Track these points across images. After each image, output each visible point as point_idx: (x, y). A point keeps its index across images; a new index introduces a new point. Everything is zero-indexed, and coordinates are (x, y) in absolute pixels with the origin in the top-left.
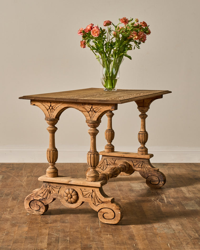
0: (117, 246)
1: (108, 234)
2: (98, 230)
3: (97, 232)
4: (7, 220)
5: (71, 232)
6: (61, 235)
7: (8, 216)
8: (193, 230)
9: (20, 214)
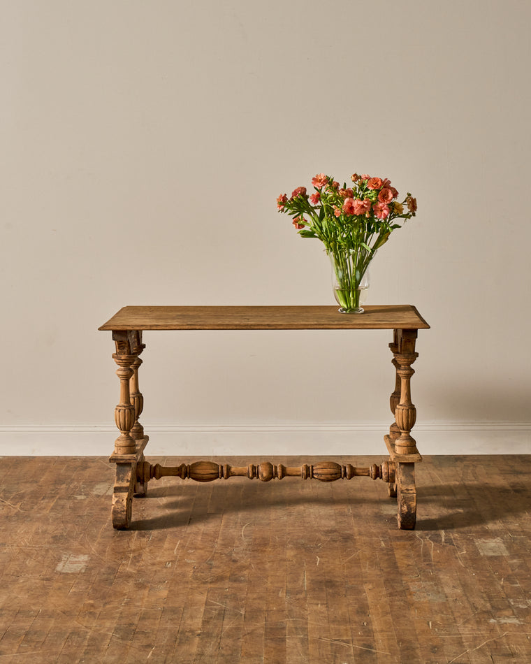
0: (332, 626)
1: (318, 604)
2: (301, 596)
3: (298, 599)
4: (129, 576)
5: (249, 598)
6: (230, 605)
7: (129, 569)
8: (484, 595)
9: (153, 564)
